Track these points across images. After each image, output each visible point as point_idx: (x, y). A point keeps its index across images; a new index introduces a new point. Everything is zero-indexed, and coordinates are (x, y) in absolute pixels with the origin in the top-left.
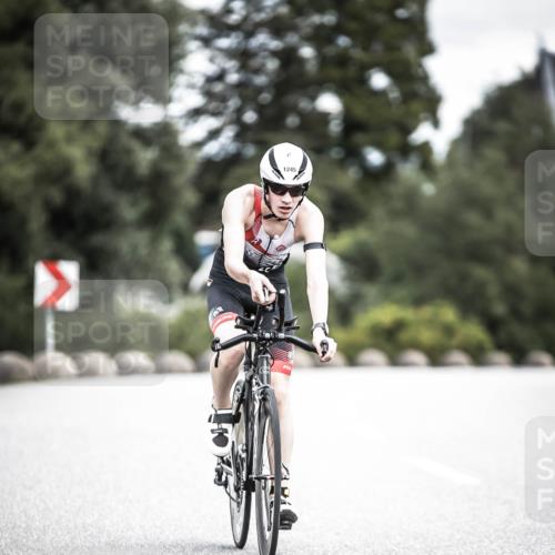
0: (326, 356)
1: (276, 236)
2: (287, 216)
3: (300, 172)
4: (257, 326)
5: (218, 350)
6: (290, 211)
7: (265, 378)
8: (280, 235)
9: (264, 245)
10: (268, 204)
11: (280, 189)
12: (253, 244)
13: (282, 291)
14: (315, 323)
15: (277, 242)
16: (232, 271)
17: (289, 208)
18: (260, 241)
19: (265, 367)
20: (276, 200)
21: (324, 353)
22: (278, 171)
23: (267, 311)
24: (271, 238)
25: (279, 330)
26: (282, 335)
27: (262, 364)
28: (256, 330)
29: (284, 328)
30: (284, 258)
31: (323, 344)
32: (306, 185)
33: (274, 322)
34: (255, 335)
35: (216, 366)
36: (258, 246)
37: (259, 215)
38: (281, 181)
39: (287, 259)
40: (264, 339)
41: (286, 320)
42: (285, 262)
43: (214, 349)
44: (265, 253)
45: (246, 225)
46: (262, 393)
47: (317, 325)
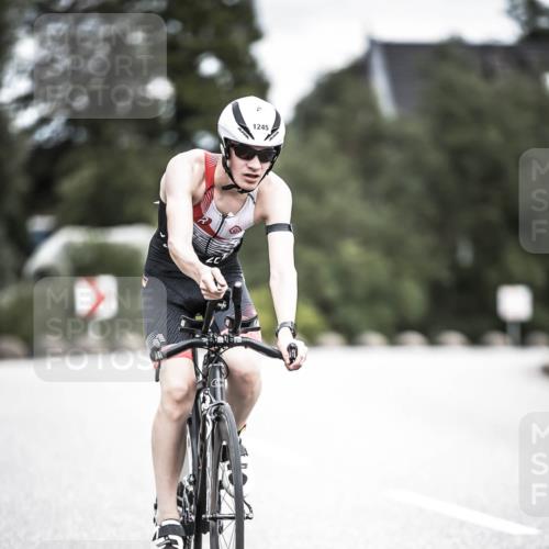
0: (296, 363)
1: (230, 214)
2: (253, 186)
3: (273, 131)
4: (207, 328)
5: (159, 360)
6: (258, 179)
7: (219, 392)
8: (235, 213)
9: (214, 226)
10: (229, 171)
11: (246, 152)
12: (200, 224)
13: (238, 284)
14: (280, 322)
15: (231, 222)
16: (176, 257)
17: (256, 176)
18: (210, 221)
19: (218, 379)
20: (240, 166)
21: (292, 360)
22: (246, 129)
23: (219, 309)
24: (225, 216)
25: (235, 332)
26: (238, 339)
27: (214, 377)
28: (205, 334)
29: (240, 329)
30: (236, 243)
31: (291, 348)
32: (278, 148)
33: (228, 322)
34: (205, 340)
35: (157, 380)
36: (206, 226)
37: (211, 187)
38: (249, 142)
39: (239, 246)
40: (216, 344)
41: (244, 318)
42: (237, 249)
43: (153, 359)
44: (215, 236)
45: (194, 198)
46: (215, 411)
47: (283, 325)
